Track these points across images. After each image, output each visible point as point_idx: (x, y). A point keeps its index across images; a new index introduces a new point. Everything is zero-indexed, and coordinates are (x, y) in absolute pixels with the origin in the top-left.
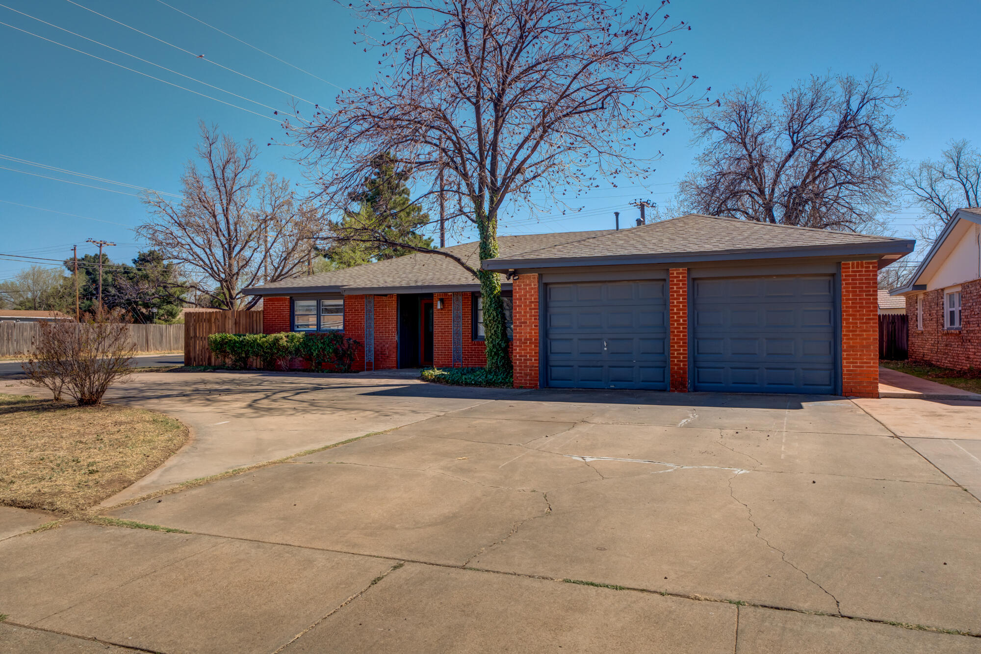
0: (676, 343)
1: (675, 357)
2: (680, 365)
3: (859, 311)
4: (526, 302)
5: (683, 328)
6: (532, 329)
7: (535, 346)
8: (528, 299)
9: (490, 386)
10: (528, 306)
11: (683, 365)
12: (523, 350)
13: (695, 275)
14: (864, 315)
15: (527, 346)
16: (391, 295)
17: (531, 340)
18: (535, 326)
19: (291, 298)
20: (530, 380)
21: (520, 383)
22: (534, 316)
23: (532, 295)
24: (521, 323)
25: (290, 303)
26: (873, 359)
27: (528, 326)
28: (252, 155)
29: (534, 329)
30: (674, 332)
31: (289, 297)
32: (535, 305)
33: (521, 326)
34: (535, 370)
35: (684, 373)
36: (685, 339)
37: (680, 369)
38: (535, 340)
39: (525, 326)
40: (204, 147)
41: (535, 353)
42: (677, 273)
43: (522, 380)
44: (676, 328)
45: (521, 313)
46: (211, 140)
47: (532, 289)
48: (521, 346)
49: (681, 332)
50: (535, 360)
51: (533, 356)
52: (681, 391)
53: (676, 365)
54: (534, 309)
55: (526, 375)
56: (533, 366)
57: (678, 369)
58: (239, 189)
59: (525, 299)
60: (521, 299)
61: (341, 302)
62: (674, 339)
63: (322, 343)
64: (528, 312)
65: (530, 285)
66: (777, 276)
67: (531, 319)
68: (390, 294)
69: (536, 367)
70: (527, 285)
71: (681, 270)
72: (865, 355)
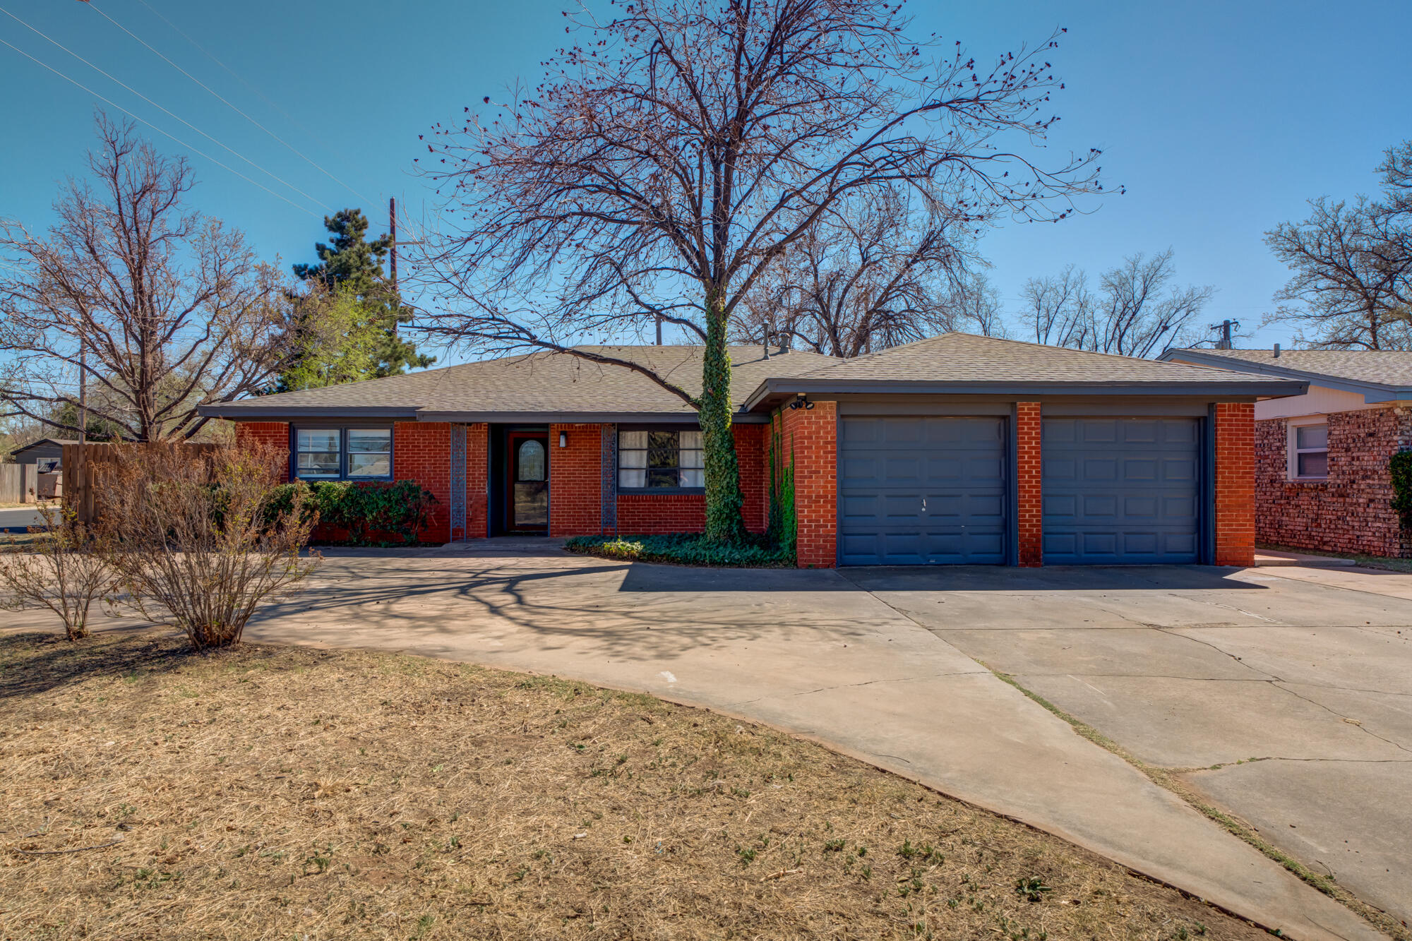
0: (1028, 501)
1: (1027, 521)
2: (1032, 530)
3: (1234, 463)
4: (819, 442)
5: (1037, 482)
6: (827, 482)
7: (832, 507)
8: (821, 438)
9: (754, 566)
10: (821, 448)
11: (1037, 530)
12: (814, 511)
13: (1049, 411)
14: (1240, 468)
15: (820, 507)
16: (478, 425)
17: (827, 497)
18: (832, 477)
19: (291, 423)
20: (823, 556)
21: (810, 561)
22: (831, 462)
23: (828, 433)
24: (811, 472)
25: (289, 433)
26: (1248, 520)
27: (822, 477)
28: (185, 182)
29: (830, 482)
30: (1024, 487)
31: (287, 423)
32: (832, 447)
33: (811, 477)
34: (832, 541)
35: (1038, 541)
36: (1039, 497)
37: (1031, 535)
38: (832, 497)
39: (817, 477)
40: (104, 156)
41: (832, 516)
42: (1029, 409)
43: (811, 556)
44: (1027, 482)
45: (811, 457)
46: (118, 148)
47: (828, 423)
48: (811, 507)
49: (1034, 487)
50: (832, 526)
51: (829, 521)
52: (1035, 566)
53: (1027, 531)
54: (831, 452)
55: (818, 548)
56: (827, 536)
57: (1030, 536)
58: (162, 238)
59: (817, 438)
60: (811, 438)
61: (386, 433)
62: (1024, 497)
63: (385, 499)
64: (821, 457)
65: (826, 418)
66: (1137, 417)
67: (826, 467)
68: (477, 423)
69: (833, 536)
70: (820, 418)
71: (1033, 405)
72: (1241, 516)
